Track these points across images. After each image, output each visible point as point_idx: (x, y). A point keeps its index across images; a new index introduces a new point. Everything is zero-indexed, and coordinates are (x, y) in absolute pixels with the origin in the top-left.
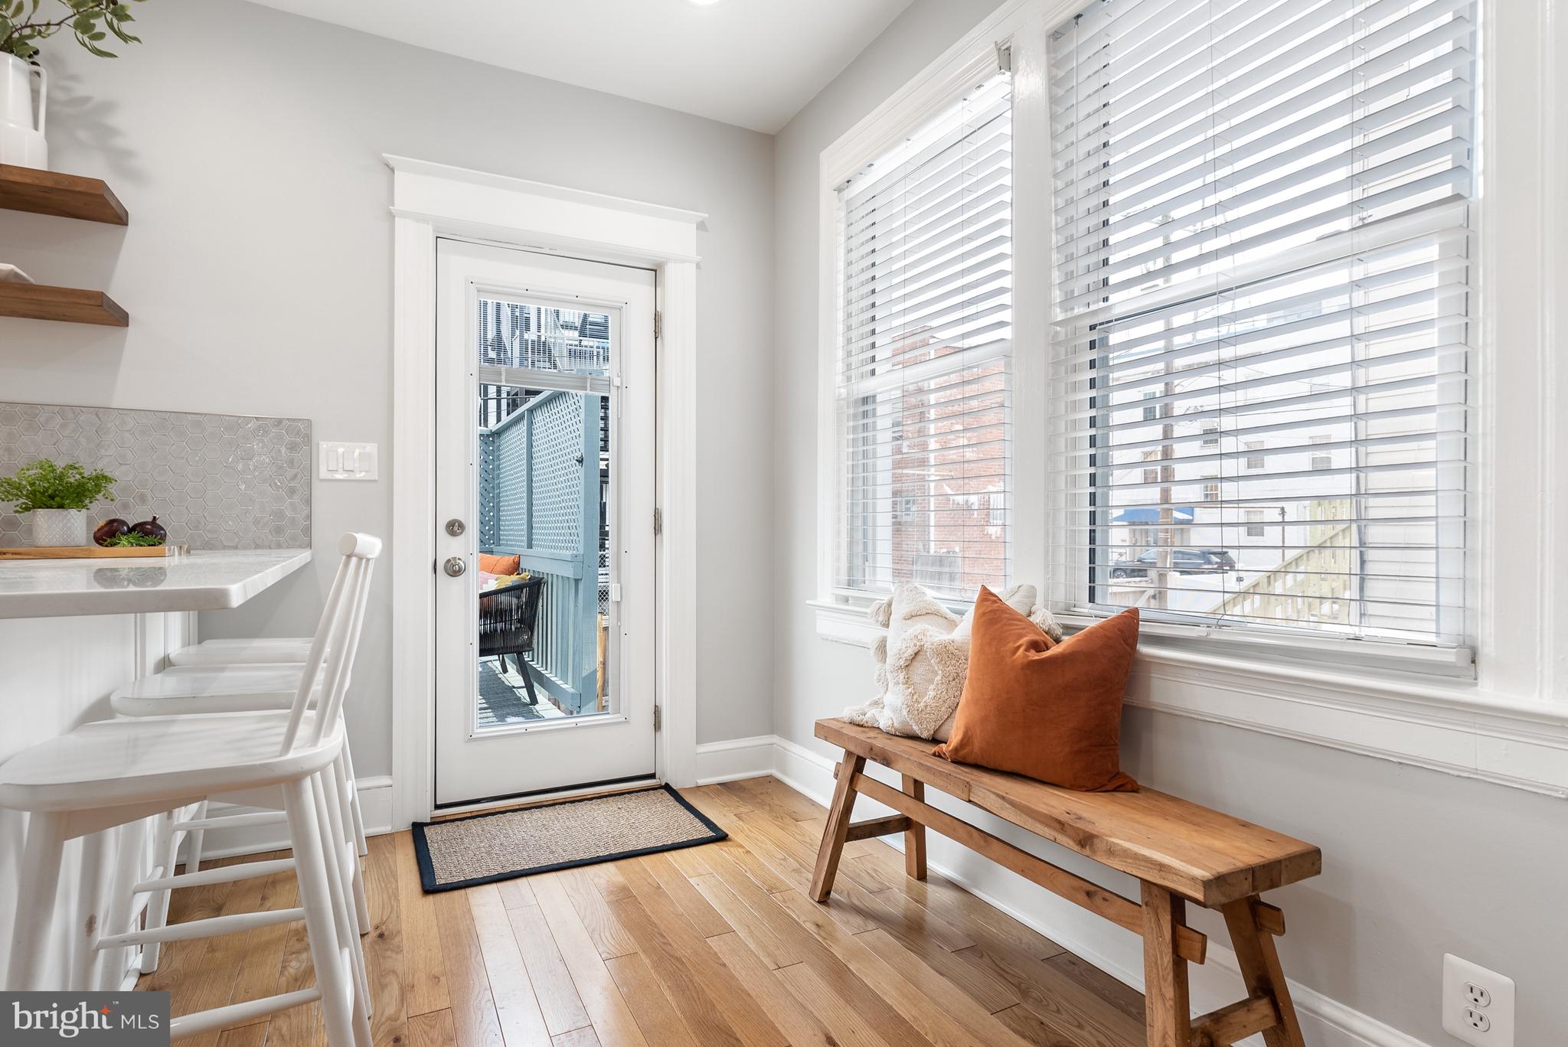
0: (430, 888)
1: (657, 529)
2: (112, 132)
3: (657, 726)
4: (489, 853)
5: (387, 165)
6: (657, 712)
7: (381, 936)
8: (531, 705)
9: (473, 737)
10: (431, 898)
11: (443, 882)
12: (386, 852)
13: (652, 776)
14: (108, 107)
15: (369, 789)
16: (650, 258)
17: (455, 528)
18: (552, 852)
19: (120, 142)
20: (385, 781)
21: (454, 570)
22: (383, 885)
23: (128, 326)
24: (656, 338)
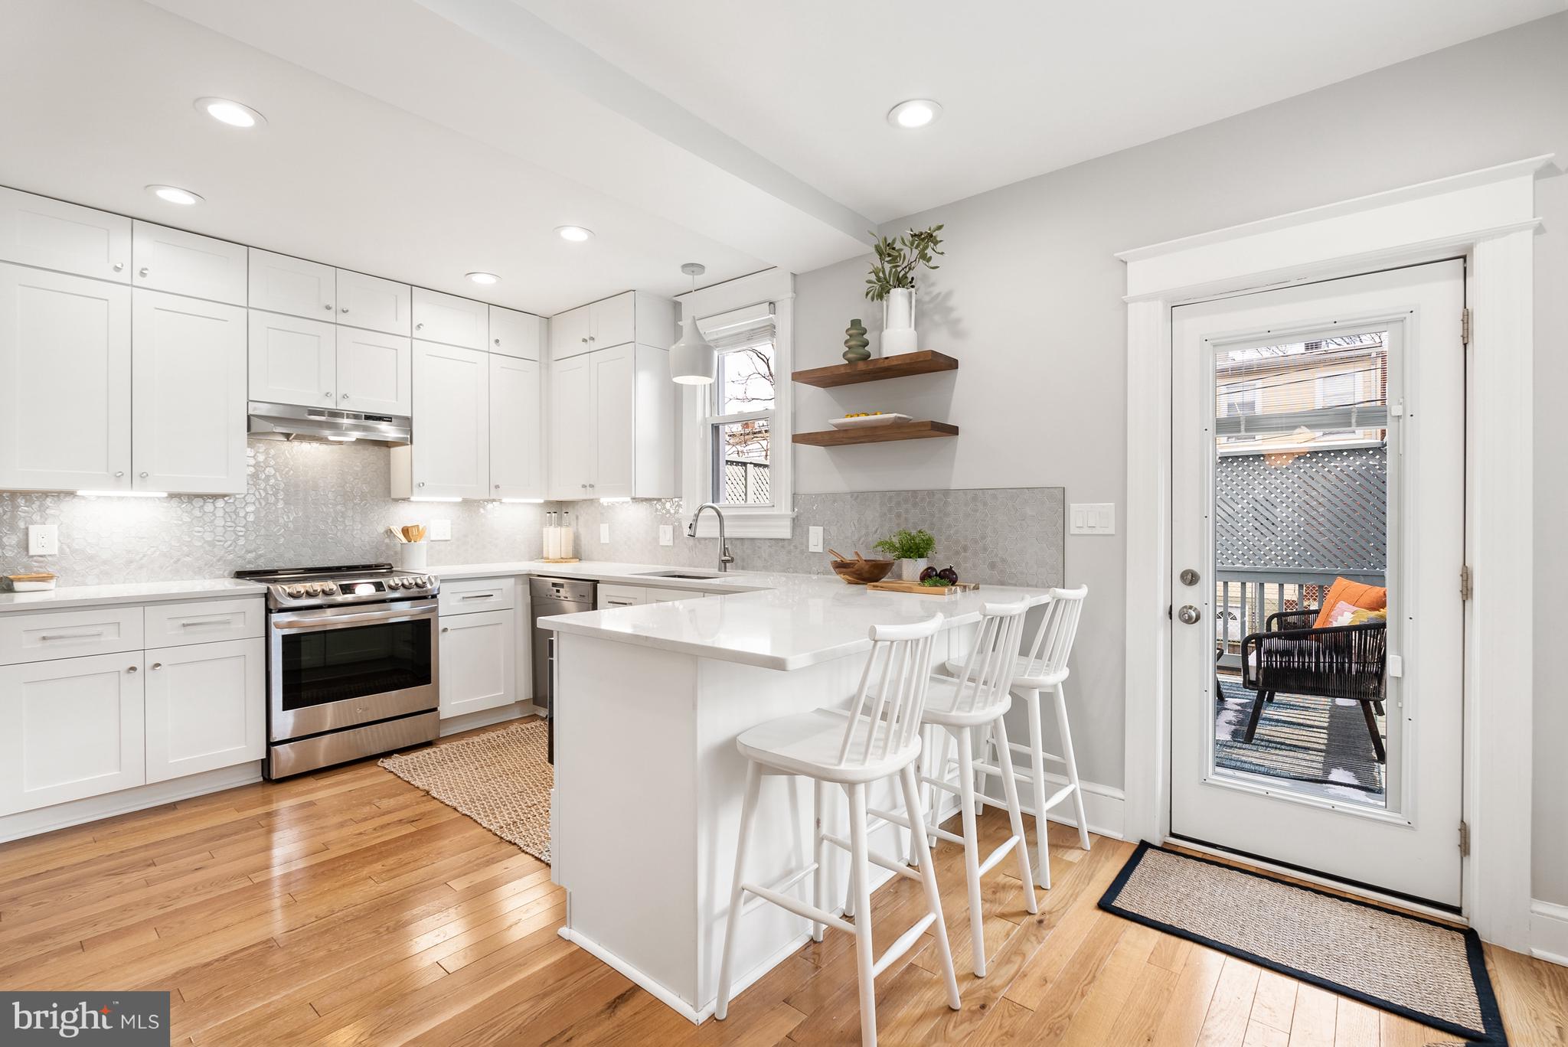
0: (1105, 905)
1: (1466, 592)
2: (950, 310)
3: (1465, 848)
4: (1180, 901)
5: (1122, 261)
6: (1464, 831)
7: (1040, 922)
8: (1377, 762)
9: (1207, 781)
10: (1100, 913)
11: (1118, 906)
12: (1104, 854)
13: (1457, 911)
14: (949, 295)
15: (1106, 796)
16: (1457, 244)
17: (1191, 578)
18: (1241, 934)
19: (954, 315)
20: (1119, 794)
21: (1191, 618)
22: (1077, 882)
23: (958, 434)
24: (1465, 345)
